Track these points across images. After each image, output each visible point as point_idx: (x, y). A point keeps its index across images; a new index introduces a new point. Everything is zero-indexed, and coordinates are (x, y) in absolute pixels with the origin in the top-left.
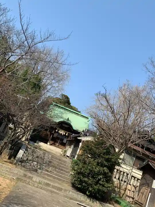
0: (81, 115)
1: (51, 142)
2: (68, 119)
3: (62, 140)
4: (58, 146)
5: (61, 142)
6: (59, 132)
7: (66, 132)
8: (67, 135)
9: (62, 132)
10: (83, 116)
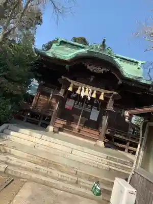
0: (121, 58)
1: (58, 121)
2: (103, 45)
3: (87, 115)
4: (79, 130)
5: (85, 119)
6: (78, 92)
7: (98, 89)
8: (102, 97)
9: (86, 92)
10: (124, 59)
